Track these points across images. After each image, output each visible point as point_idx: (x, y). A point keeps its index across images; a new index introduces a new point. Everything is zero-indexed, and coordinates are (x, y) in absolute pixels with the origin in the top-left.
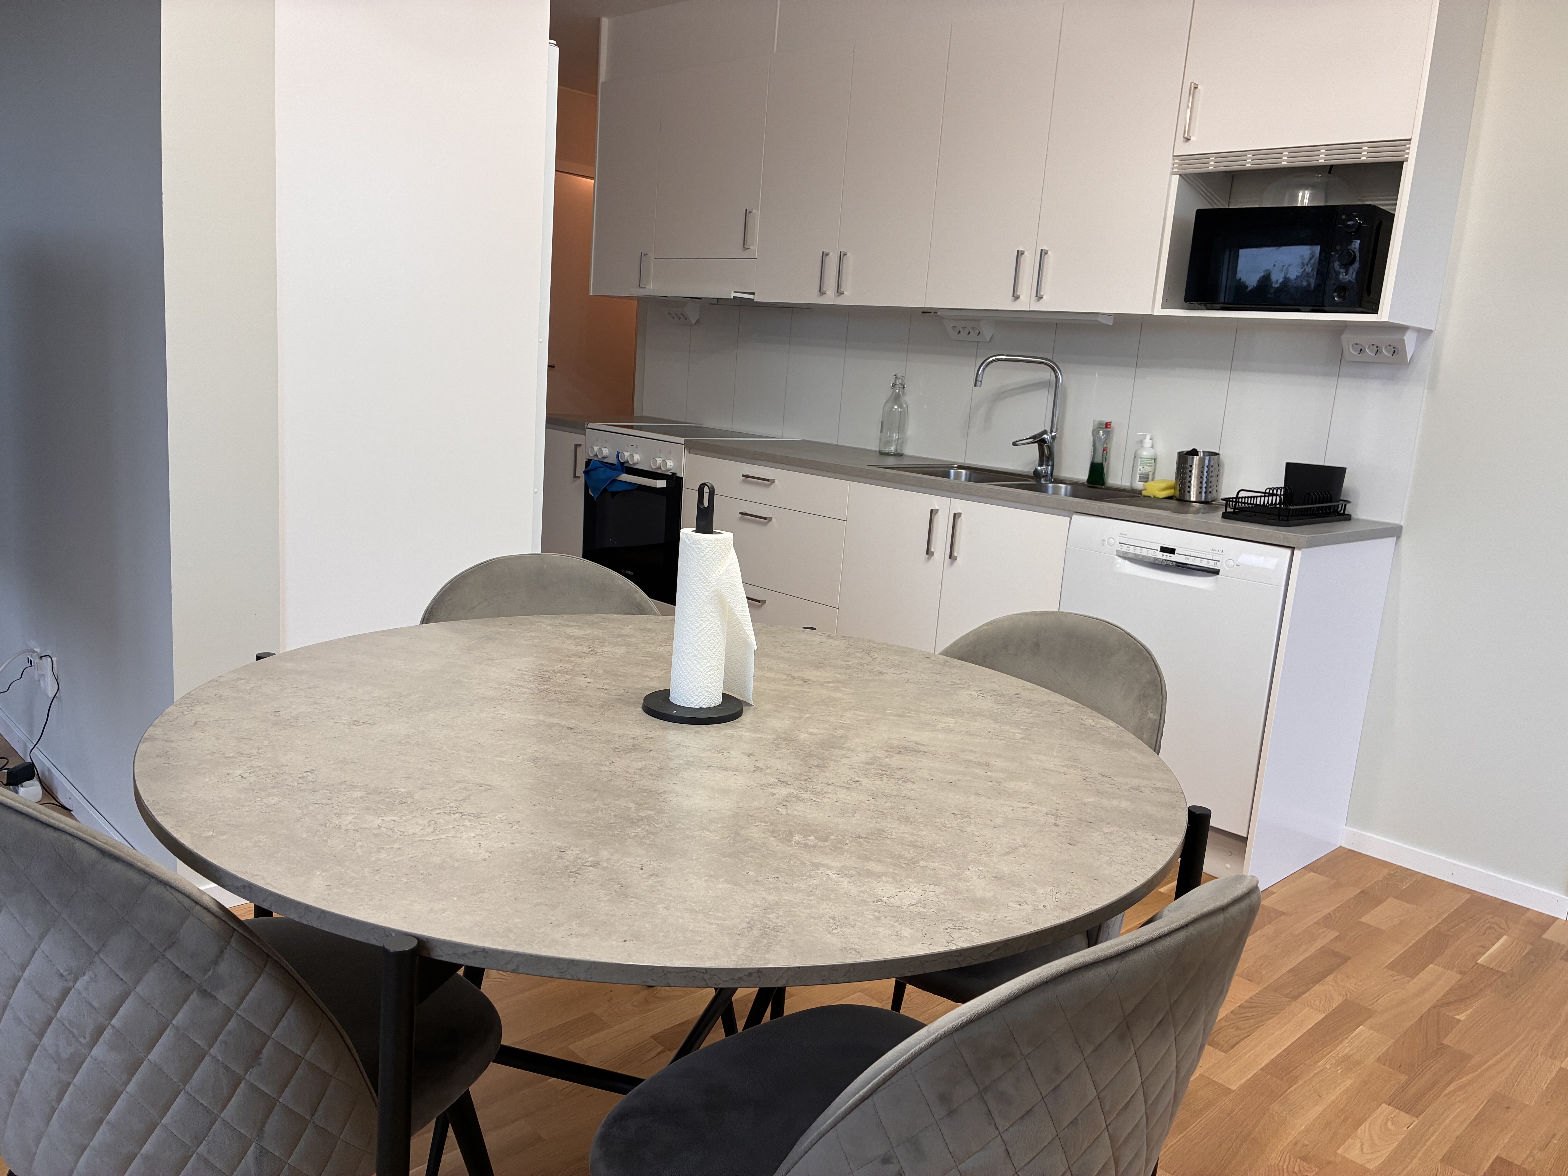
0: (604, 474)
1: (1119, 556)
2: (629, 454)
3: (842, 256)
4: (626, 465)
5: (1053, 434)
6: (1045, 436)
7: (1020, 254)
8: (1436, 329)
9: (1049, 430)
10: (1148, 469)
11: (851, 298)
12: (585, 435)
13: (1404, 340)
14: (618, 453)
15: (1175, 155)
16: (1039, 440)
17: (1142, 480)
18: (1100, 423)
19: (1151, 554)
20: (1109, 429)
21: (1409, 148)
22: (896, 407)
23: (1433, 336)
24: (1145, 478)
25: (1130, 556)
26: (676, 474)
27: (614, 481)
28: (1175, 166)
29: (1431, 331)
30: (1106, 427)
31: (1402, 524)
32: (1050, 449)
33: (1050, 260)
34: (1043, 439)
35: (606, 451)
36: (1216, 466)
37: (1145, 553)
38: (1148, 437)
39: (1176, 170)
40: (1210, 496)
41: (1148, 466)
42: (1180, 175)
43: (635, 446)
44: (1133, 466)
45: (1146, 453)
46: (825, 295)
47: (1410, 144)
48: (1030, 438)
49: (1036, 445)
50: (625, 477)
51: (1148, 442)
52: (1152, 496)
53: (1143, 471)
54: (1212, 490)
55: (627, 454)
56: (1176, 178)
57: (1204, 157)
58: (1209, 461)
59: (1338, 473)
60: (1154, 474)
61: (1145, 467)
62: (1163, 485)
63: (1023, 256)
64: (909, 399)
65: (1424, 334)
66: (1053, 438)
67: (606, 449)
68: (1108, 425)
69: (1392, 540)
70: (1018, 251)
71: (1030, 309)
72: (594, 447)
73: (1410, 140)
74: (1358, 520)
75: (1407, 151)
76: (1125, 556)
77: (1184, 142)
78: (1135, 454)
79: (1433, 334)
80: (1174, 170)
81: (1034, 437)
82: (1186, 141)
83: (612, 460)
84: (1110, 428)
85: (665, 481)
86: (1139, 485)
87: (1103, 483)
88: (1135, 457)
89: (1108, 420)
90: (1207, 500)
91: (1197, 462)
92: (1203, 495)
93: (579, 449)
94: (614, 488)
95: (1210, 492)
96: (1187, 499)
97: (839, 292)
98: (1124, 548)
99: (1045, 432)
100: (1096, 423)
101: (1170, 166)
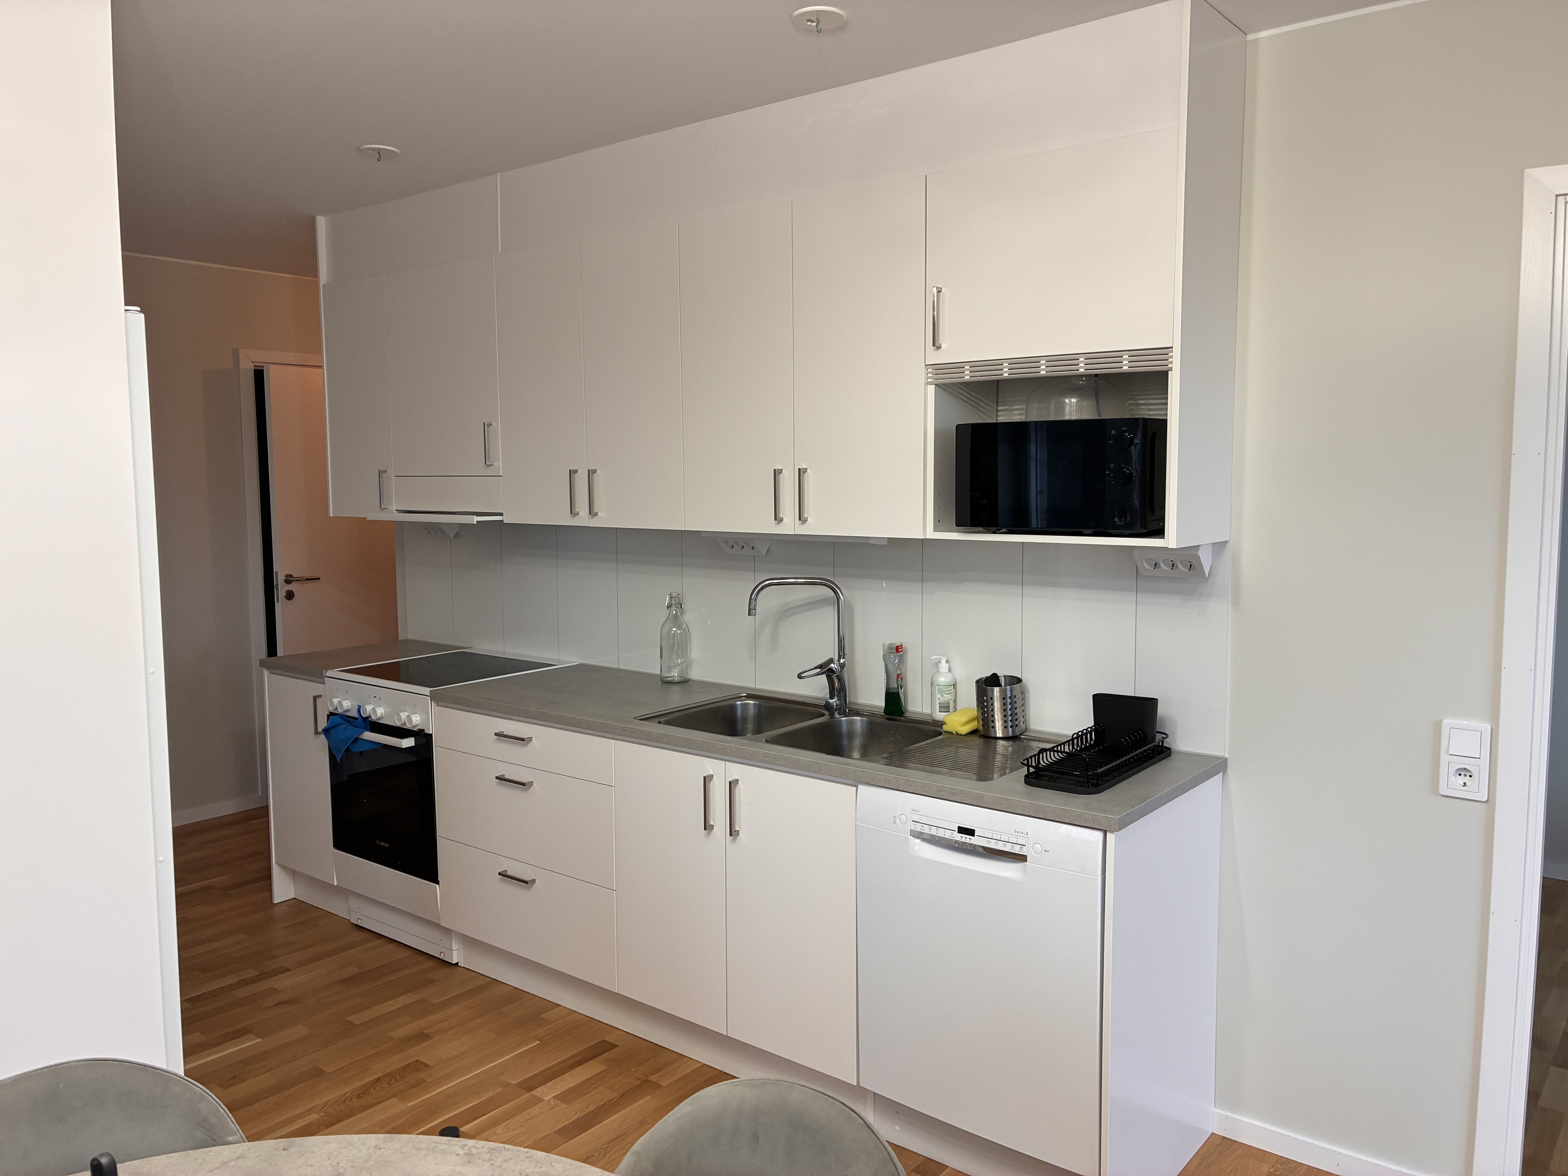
0: (346, 733)
1: (914, 836)
2: (372, 707)
3: (591, 473)
4: (370, 719)
5: (842, 661)
6: (832, 665)
7: (777, 473)
8: (1230, 539)
9: (836, 658)
10: (947, 697)
11: (605, 519)
12: (324, 684)
13: (1198, 555)
14: (359, 707)
15: (927, 364)
16: (825, 669)
17: (943, 710)
18: (890, 647)
19: (948, 835)
20: (902, 653)
21: (1172, 357)
22: (674, 629)
23: (1229, 546)
24: (945, 708)
25: (925, 836)
26: (423, 730)
27: (357, 739)
28: (929, 375)
29: (1227, 542)
30: (897, 651)
31: (1227, 756)
32: (840, 679)
33: (810, 479)
34: (830, 668)
35: (347, 704)
36: (1019, 695)
37: (941, 833)
38: (944, 660)
39: (931, 380)
40: (1017, 729)
41: (947, 694)
42: (935, 385)
43: (377, 698)
44: (932, 694)
45: (943, 679)
46: (577, 516)
47: (1172, 352)
48: (816, 668)
49: (824, 676)
50: (369, 735)
51: (944, 666)
52: (954, 732)
53: (942, 699)
54: (1019, 723)
55: (369, 708)
56: (931, 389)
57: (958, 366)
58: (1011, 691)
59: (1149, 705)
60: (955, 701)
61: (944, 695)
62: (964, 719)
63: (781, 474)
64: (688, 618)
65: (1219, 547)
66: (842, 666)
67: (347, 701)
68: (898, 649)
69: (1218, 778)
70: (775, 470)
71: (796, 533)
72: (334, 700)
73: (1172, 348)
74: (1179, 752)
75: (1170, 360)
76: (919, 835)
77: (934, 350)
78: (931, 681)
79: (1228, 545)
80: (929, 380)
81: (820, 667)
82: (937, 350)
83: (354, 714)
84: (901, 651)
85: (414, 738)
86: (940, 716)
87: (902, 713)
88: (932, 684)
89: (898, 644)
90: (1015, 735)
91: (998, 694)
92: (1010, 730)
93: (319, 701)
94: (357, 748)
95: (1017, 726)
96: (993, 735)
97: (592, 512)
98: (918, 827)
99: (831, 661)
100: (886, 647)
101: (923, 376)
